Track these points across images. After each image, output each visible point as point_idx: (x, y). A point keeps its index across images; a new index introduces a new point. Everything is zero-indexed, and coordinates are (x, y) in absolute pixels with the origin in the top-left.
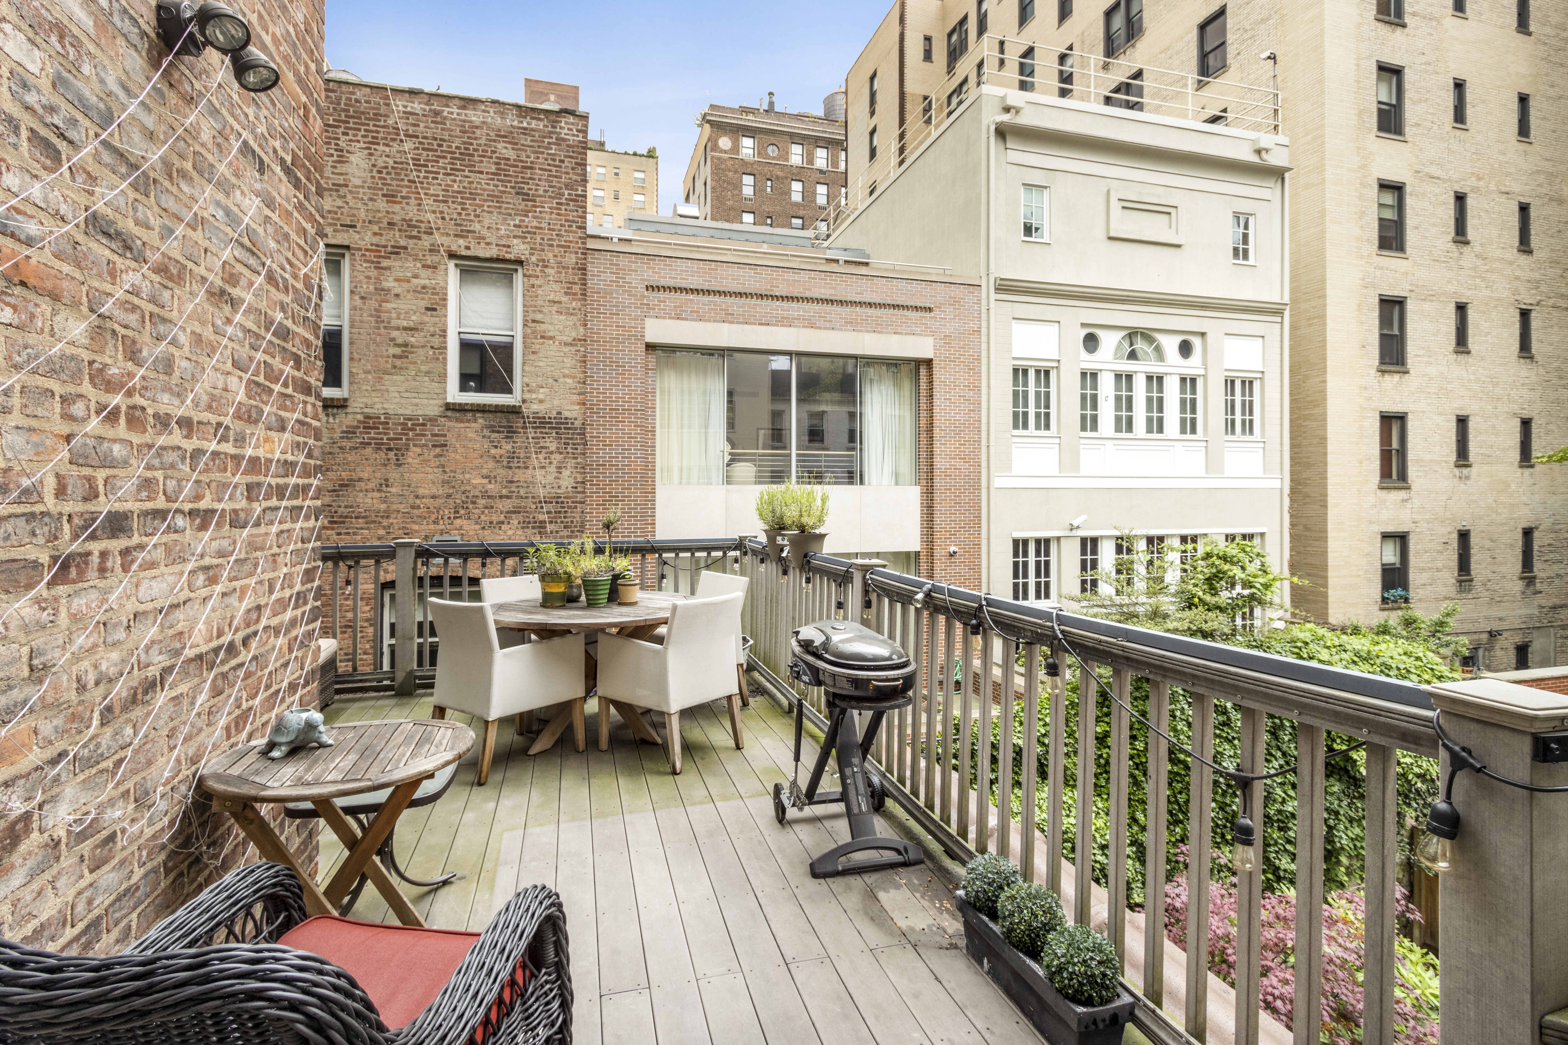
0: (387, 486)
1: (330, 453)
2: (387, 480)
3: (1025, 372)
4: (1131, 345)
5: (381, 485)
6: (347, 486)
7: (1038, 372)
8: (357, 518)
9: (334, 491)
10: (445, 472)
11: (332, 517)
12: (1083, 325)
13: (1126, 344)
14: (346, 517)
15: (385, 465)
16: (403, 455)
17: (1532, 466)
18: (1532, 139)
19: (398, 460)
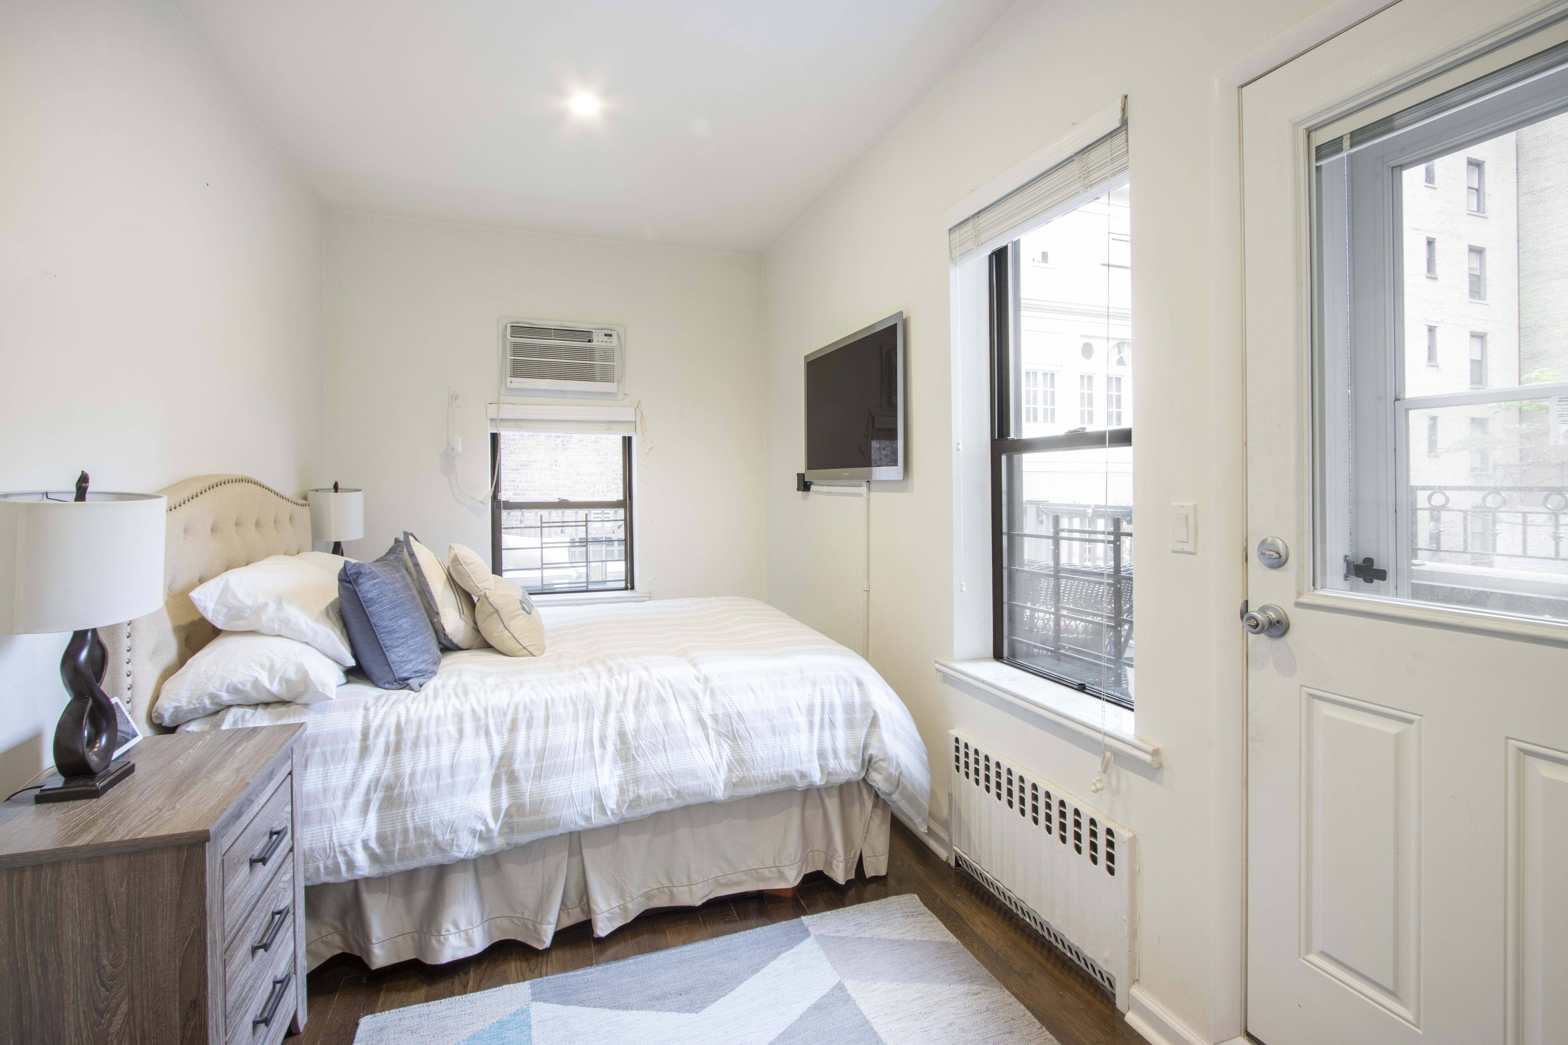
0: (556, 466)
1: (513, 440)
2: (555, 461)
3: (1035, 374)
4: (1120, 352)
5: (551, 465)
6: (527, 465)
7: (1045, 374)
8: (533, 491)
9: (517, 469)
10: (599, 455)
11: (516, 490)
12: (1082, 336)
13: (1116, 352)
14: (526, 490)
15: (555, 449)
16: (568, 441)
17: (1437, 456)
18: (1436, 185)
19: (564, 445)
